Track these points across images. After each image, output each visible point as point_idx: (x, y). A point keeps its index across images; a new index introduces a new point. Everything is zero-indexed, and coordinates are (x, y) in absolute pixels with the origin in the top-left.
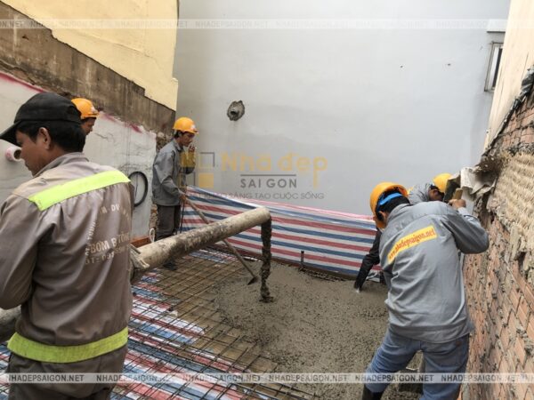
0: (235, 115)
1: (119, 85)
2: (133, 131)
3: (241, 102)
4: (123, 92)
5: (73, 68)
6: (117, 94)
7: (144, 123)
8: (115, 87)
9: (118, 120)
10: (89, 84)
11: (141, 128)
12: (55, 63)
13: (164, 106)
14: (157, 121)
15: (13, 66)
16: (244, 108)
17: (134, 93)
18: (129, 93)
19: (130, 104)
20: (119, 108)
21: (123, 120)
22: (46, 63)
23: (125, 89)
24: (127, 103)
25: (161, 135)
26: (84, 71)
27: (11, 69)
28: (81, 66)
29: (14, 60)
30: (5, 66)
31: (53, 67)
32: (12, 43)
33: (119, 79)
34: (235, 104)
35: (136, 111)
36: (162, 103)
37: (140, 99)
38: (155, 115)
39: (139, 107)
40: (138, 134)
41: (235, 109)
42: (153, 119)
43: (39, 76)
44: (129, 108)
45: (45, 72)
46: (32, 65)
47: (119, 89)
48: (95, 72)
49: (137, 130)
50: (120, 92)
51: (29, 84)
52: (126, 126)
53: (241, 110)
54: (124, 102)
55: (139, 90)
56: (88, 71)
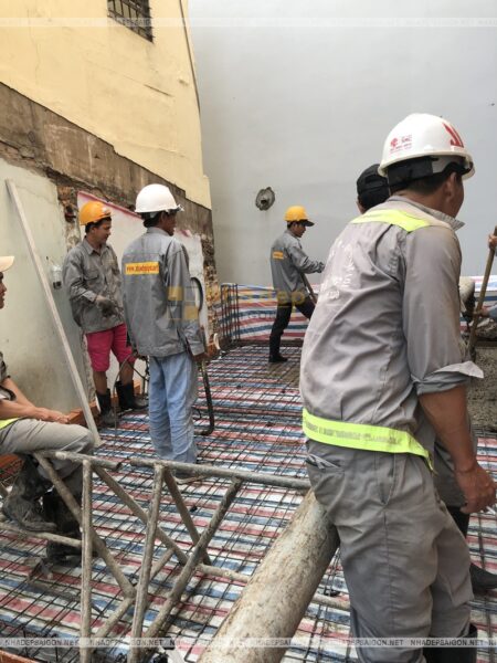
0: (265, 204)
2: (183, 237)
3: (269, 188)
5: (132, 179)
7: (189, 226)
11: (188, 232)
12: (119, 177)
13: (202, 206)
14: (199, 223)
15: (93, 186)
17: (178, 197)
22: (114, 179)
25: (204, 237)
27: (93, 189)
28: (137, 176)
29: (93, 180)
30: (88, 187)
31: (118, 183)
32: (89, 164)
34: (262, 192)
36: (200, 203)
38: (196, 217)
40: (187, 239)
41: (265, 197)
42: (195, 221)
43: (111, 193)
45: (114, 188)
46: (105, 182)
48: (147, 180)
49: (186, 234)
51: (105, 201)
53: (271, 198)
55: (181, 193)
56: (142, 180)
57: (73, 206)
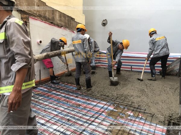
0: (104, 24)
2: (72, 33)
3: (106, 20)
5: (53, 14)
6: (67, 21)
7: (75, 30)
8: (65, 19)
10: (58, 19)
11: (75, 32)
12: (48, 13)
15: (36, 15)
16: (107, 21)
17: (71, 20)
18: (70, 20)
19: (71, 24)
20: (68, 26)
21: (69, 29)
22: (45, 14)
24: (70, 24)
26: (56, 15)
27: (36, 16)
29: (36, 13)
30: (34, 15)
31: (47, 15)
33: (67, 16)
34: (104, 20)
35: (73, 26)
37: (73, 22)
39: (74, 24)
40: (74, 34)
41: (104, 22)
43: (44, 18)
44: (70, 25)
45: (45, 16)
46: (41, 14)
47: (67, 19)
48: (59, 15)
50: (67, 20)
51: (41, 20)
52: (70, 31)
53: (106, 23)
55: (73, 19)
56: (57, 15)
57: (27, 21)
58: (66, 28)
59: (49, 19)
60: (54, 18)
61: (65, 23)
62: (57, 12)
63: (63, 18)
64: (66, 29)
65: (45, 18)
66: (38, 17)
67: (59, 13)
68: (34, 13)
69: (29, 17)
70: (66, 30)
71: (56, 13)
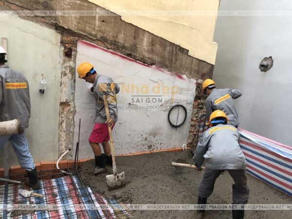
0: (264, 68)
1: (169, 48)
2: (178, 79)
3: (271, 57)
4: (171, 53)
5: (135, 38)
6: (167, 54)
7: (187, 73)
8: (165, 49)
9: (166, 71)
10: (146, 48)
11: (184, 76)
12: (122, 36)
13: (204, 61)
14: (197, 72)
15: (95, 39)
16: (272, 62)
17: (180, 53)
18: (176, 53)
19: (176, 60)
20: (167, 63)
21: (170, 71)
22: (117, 36)
23: (173, 50)
24: (174, 60)
26: (142, 40)
28: (141, 36)
29: (96, 35)
30: (90, 38)
31: (121, 39)
32: (95, 25)
33: (169, 44)
34: (266, 59)
35: (181, 65)
36: (203, 60)
37: (184, 57)
38: (196, 68)
39: (184, 63)
40: (181, 80)
42: (195, 71)
43: (111, 44)
44: (175, 63)
45: (115, 41)
46: (107, 37)
47: (168, 50)
48: (150, 40)
49: (181, 77)
50: (169, 52)
51: (105, 49)
52: (172, 75)
53: (270, 64)
54: (172, 60)
55: (184, 51)
56: (145, 39)
57: (73, 48)
58: (162, 67)
59: (124, 47)
60: (137, 47)
61: (163, 57)
62: (146, 35)
63: (158, 46)
64: (162, 69)
65: (115, 45)
66: (100, 42)
67: (151, 37)
68: (91, 34)
69: (77, 41)
70: (161, 71)
71: (144, 36)
